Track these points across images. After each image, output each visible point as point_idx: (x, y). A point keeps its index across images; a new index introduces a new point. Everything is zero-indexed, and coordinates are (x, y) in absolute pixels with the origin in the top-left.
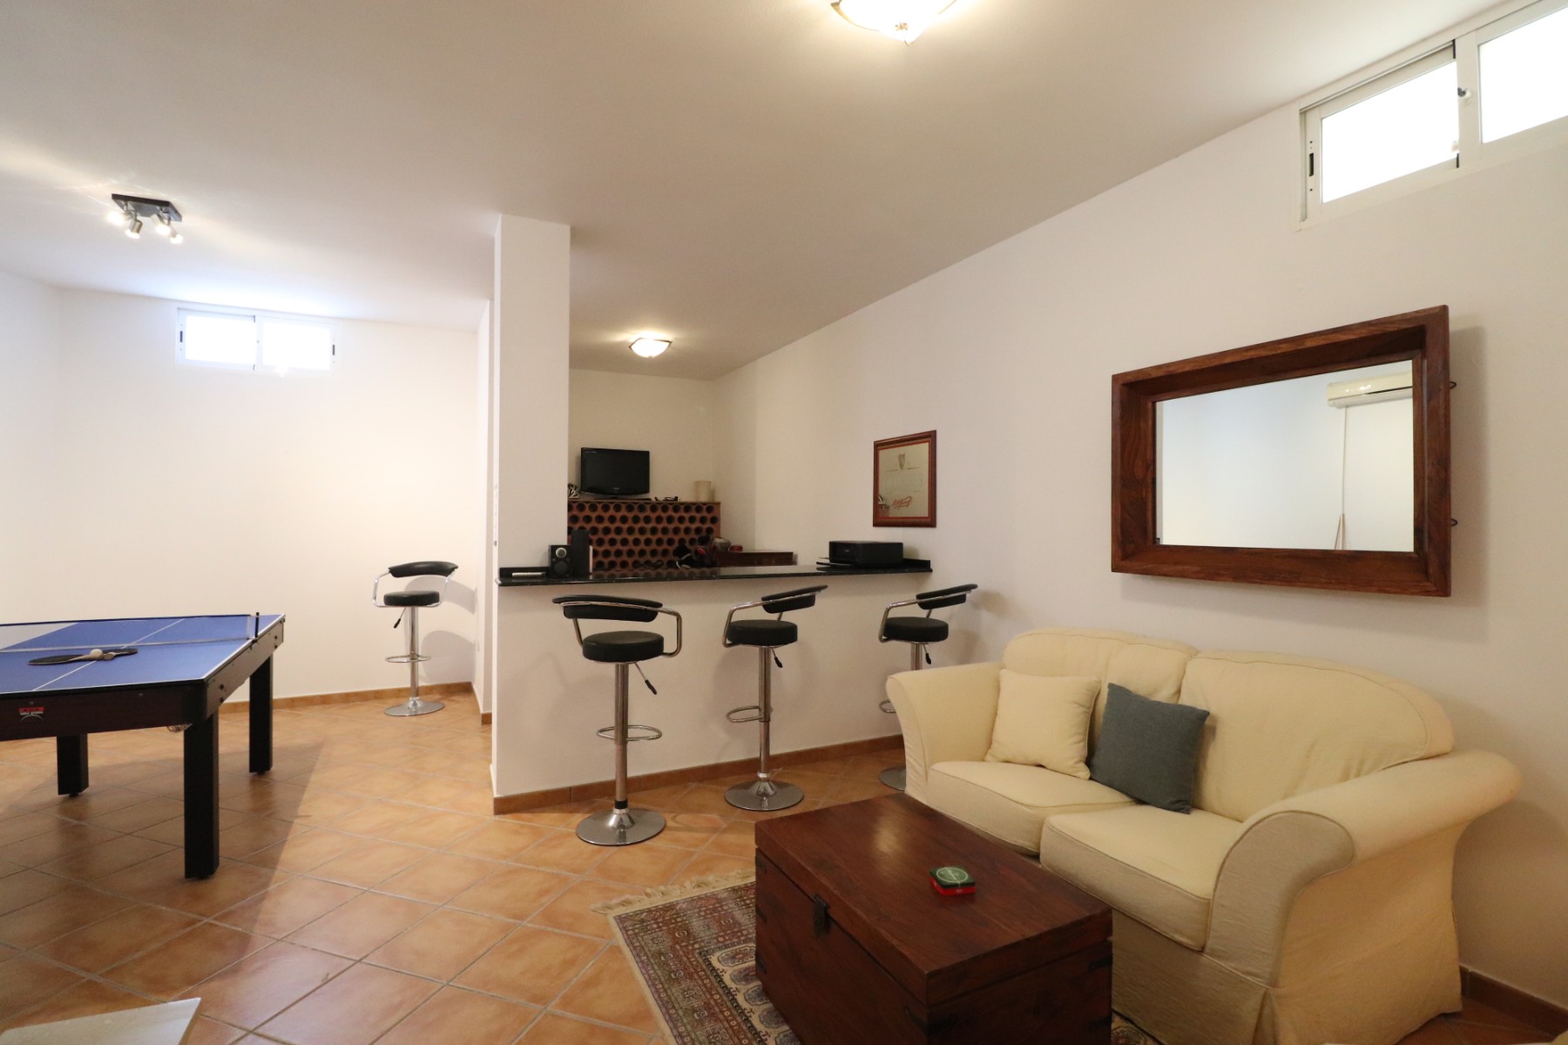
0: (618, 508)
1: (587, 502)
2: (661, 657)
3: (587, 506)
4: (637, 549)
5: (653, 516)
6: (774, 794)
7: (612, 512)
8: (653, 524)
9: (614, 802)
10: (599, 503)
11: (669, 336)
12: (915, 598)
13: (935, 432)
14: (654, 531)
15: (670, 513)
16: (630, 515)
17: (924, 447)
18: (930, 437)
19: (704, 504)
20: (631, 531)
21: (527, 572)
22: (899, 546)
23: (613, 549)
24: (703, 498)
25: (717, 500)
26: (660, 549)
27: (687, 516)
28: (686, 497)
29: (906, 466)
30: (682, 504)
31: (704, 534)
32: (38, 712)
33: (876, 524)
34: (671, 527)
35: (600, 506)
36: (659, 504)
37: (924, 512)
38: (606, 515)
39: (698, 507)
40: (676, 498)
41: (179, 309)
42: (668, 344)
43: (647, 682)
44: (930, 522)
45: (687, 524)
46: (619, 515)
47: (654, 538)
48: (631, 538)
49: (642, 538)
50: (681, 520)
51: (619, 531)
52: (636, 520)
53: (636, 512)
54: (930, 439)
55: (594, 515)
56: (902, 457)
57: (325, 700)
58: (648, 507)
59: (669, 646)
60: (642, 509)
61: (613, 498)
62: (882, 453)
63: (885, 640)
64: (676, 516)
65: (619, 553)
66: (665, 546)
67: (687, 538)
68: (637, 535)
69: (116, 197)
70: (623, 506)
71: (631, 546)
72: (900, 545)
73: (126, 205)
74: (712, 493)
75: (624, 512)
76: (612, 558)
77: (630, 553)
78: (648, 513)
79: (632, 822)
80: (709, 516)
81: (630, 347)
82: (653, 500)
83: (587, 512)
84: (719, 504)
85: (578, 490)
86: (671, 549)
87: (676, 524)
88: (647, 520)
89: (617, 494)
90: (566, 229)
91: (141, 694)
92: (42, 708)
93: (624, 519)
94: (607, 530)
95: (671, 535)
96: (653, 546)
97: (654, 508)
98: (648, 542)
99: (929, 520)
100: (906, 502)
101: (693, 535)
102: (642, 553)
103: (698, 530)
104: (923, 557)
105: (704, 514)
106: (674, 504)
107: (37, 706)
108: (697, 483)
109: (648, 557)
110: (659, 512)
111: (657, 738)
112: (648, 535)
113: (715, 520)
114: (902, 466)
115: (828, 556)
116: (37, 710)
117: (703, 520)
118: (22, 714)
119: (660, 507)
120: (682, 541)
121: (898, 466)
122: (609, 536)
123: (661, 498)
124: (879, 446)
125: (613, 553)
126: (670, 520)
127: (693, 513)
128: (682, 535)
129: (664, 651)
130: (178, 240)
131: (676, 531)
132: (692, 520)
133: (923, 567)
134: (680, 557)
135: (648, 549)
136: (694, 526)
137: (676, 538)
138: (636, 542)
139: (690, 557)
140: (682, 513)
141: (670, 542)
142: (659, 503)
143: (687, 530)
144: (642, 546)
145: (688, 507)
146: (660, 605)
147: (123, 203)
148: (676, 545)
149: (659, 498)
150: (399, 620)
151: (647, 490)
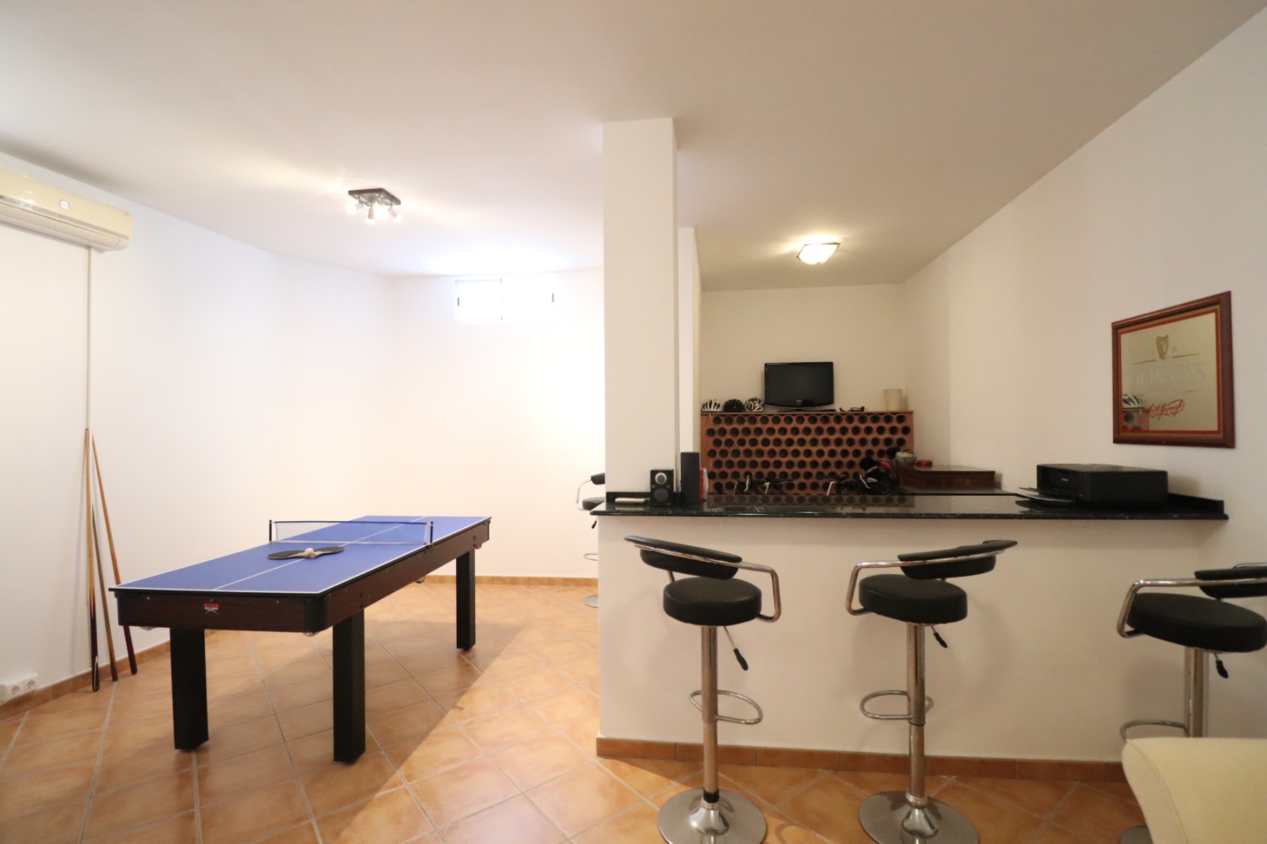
0: (801, 420)
1: (771, 415)
2: (756, 622)
3: (770, 418)
4: (820, 460)
5: (837, 427)
6: (936, 833)
7: (794, 424)
8: (837, 435)
9: (701, 792)
10: (782, 415)
11: (837, 238)
12: (1193, 576)
13: (1228, 295)
14: (839, 442)
15: (856, 423)
16: (813, 427)
17: (1208, 322)
18: (1220, 305)
19: (895, 414)
20: (814, 442)
21: (631, 497)
22: (1161, 476)
23: (796, 460)
24: (893, 407)
25: (910, 409)
26: (845, 460)
27: (874, 426)
28: (873, 406)
29: (1170, 353)
30: (869, 414)
31: (894, 445)
32: (215, 609)
33: (1117, 440)
34: (857, 438)
35: (782, 418)
36: (844, 415)
37: (1210, 422)
38: (789, 427)
39: (888, 417)
40: (863, 409)
41: (456, 281)
42: (836, 245)
43: (736, 651)
44: (1224, 438)
45: (874, 435)
46: (801, 427)
47: (839, 449)
48: (814, 449)
49: (826, 450)
50: (869, 430)
51: (802, 442)
52: (819, 431)
53: (819, 424)
54: (1217, 307)
55: (777, 427)
56: (1162, 342)
57: (550, 582)
58: (832, 418)
59: (767, 608)
60: (826, 420)
61: (798, 410)
62: (1125, 338)
63: (1130, 634)
64: (863, 426)
65: (802, 464)
66: (850, 458)
67: (875, 450)
68: (820, 447)
69: (351, 193)
70: (806, 418)
71: (814, 457)
72: (1163, 475)
73: (359, 198)
74: (904, 401)
75: (806, 424)
76: (796, 469)
77: (814, 464)
78: (832, 424)
79: (726, 824)
80: (900, 426)
81: (798, 257)
82: (838, 411)
83: (770, 424)
84: (911, 413)
85: (761, 403)
86: (857, 460)
87: (862, 435)
88: (832, 431)
89: (801, 406)
90: (667, 124)
91: (278, 602)
92: (217, 605)
93: (807, 431)
94: (790, 442)
95: (857, 446)
96: (838, 457)
97: (838, 419)
98: (832, 453)
99: (1220, 436)
100: (1176, 407)
101: (882, 447)
102: (826, 464)
103: (888, 441)
104: (1208, 493)
105: (895, 423)
106: (861, 414)
107: (215, 602)
108: (886, 392)
109: (833, 469)
110: (844, 424)
111: (755, 723)
112: (833, 447)
113: (907, 430)
114: (1162, 355)
115: (1035, 486)
116: (214, 606)
117: (893, 431)
118: (206, 608)
119: (844, 418)
120: (869, 452)
121: (1157, 356)
122: (793, 448)
123: (846, 408)
124: (1119, 329)
125: (796, 464)
126: (856, 431)
127: (882, 423)
128: (869, 446)
129: (763, 612)
130: (398, 220)
131: (863, 442)
132: (881, 430)
133: (1211, 510)
134: (866, 470)
135: (833, 460)
136: (882, 437)
137: (863, 450)
138: (820, 453)
139: (877, 470)
140: (869, 424)
141: (857, 453)
142: (843, 413)
143: (875, 442)
144: (826, 457)
145: (875, 417)
146: (738, 560)
147: (357, 196)
148: (863, 456)
149: (844, 409)
150: (596, 522)
151: (831, 402)
